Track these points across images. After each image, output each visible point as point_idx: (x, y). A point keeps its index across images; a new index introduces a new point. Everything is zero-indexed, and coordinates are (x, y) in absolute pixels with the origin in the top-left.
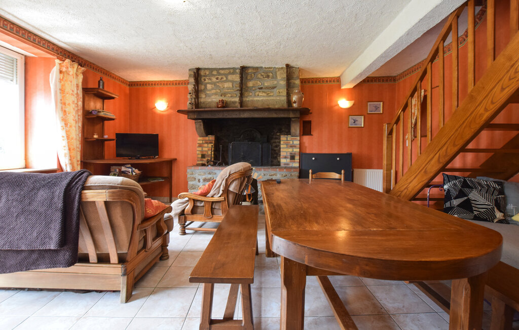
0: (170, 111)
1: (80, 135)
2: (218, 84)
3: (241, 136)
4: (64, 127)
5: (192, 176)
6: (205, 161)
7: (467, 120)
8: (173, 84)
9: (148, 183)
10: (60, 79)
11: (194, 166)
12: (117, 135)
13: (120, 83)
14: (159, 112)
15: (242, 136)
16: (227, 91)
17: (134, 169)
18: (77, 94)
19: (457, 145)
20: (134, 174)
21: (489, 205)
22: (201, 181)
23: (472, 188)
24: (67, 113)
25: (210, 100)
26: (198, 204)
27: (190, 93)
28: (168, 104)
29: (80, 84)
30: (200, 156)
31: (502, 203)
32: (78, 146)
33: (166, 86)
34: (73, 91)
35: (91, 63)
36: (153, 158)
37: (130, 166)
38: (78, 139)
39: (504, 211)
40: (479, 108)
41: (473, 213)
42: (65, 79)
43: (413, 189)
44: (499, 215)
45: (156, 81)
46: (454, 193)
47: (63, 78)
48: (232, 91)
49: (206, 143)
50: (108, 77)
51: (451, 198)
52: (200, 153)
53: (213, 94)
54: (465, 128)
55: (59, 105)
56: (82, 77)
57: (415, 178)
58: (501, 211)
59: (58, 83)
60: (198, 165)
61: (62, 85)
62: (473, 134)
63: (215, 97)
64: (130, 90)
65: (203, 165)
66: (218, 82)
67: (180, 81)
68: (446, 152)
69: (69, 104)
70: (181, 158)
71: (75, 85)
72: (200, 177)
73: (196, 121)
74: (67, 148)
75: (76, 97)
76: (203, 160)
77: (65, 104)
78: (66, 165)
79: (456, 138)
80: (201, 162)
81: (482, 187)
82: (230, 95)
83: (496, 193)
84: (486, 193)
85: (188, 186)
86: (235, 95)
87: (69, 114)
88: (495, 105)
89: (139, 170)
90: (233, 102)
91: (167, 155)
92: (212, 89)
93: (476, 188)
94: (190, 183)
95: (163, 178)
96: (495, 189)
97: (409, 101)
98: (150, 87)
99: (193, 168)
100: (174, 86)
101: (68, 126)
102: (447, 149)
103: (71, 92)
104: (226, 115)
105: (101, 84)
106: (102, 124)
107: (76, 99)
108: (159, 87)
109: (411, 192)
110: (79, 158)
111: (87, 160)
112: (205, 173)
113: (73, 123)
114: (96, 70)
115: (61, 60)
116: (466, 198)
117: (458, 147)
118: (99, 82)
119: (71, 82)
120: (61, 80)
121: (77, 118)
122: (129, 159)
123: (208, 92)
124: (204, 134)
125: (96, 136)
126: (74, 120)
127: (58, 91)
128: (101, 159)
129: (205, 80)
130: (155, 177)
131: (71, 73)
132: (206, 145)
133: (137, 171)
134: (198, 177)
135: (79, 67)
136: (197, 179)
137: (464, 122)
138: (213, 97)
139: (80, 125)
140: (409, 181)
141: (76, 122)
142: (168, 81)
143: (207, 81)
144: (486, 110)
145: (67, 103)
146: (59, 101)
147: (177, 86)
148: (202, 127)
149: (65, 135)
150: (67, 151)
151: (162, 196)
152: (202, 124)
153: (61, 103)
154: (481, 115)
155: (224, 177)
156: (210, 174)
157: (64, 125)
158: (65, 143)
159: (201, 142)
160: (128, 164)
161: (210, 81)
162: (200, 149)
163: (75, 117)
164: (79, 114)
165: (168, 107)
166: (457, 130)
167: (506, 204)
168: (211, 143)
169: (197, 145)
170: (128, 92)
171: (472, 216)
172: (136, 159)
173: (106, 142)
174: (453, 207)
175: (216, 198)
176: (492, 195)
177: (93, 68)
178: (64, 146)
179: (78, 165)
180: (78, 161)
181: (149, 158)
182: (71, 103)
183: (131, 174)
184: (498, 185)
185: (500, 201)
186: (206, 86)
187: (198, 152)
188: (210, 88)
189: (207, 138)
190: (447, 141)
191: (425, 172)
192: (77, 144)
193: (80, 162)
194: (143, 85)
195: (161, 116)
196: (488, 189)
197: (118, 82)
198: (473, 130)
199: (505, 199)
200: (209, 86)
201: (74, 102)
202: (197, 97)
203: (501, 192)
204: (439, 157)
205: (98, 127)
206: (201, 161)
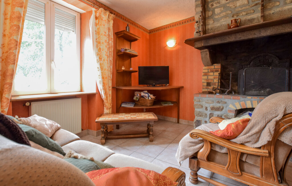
0: (178, 47)
1: (111, 67)
2: (228, 5)
3: (250, 63)
4: (99, 61)
5: (199, 103)
6: (210, 89)
8: (180, 24)
9: (161, 107)
10: (96, 23)
11: (200, 93)
12: (139, 68)
13: (143, 31)
14: (169, 49)
15: (252, 63)
16: (240, 9)
17: (150, 94)
18: (109, 35)
20: (150, 98)
22: (209, 109)
24: (102, 50)
25: (219, 25)
26: (217, 149)
27: (197, 22)
28: (177, 41)
29: (111, 28)
30: (205, 84)
32: (109, 75)
33: (174, 27)
34: (105, 33)
35: (121, 15)
36: (165, 86)
37: (146, 92)
38: (109, 70)
42: (100, 23)
45: (167, 25)
47: (98, 23)
48: (248, 7)
49: (212, 71)
50: (133, 26)
52: (205, 81)
53: (222, 18)
55: (95, 43)
56: (113, 22)
59: (94, 26)
60: (204, 93)
61: (98, 29)
63: (225, 20)
64: (150, 36)
65: (210, 93)
66: (228, 3)
67: (186, 20)
69: (103, 43)
70: (187, 86)
71: (107, 28)
72: (207, 105)
73: (202, 51)
74: (101, 77)
75: (108, 37)
76: (208, 88)
77: (100, 43)
78: (101, 90)
80: (206, 90)
82: (244, 13)
85: (195, 113)
86: (252, 12)
87: (103, 50)
89: (153, 96)
90: (249, 20)
91: (176, 83)
92: (222, 12)
94: (197, 110)
95: (172, 102)
98: (163, 30)
99: (200, 95)
100: (181, 25)
101: (102, 60)
103: (104, 33)
104: (239, 37)
105: (127, 29)
106: (129, 60)
107: (108, 39)
108: (170, 28)
110: (110, 85)
111: (118, 86)
112: (213, 102)
113: (106, 57)
114: (125, 20)
115: (96, 9)
118: (126, 27)
119: (104, 25)
120: (96, 25)
121: (108, 54)
122: (147, 86)
123: (216, 17)
124: (210, 63)
125: (123, 68)
126: (106, 55)
127: (94, 33)
128: (129, 86)
129: (212, 5)
130: (166, 101)
131: (104, 19)
132: (212, 74)
133: (152, 96)
134: (205, 105)
135: (110, 14)
136: (204, 106)
138: (223, 20)
139: (111, 58)
141: (108, 57)
142: (176, 23)
143: (215, 5)
145: (101, 42)
146: (95, 40)
147: (184, 24)
148: (208, 56)
149: (99, 66)
150: (101, 79)
151: (172, 117)
152: (208, 53)
153: (97, 42)
155: (270, 117)
156: (218, 102)
157: (98, 59)
158: (99, 73)
159: (206, 71)
160: (146, 90)
161: (218, 5)
162: (206, 77)
163: (107, 53)
164: (110, 50)
165: (176, 43)
168: (217, 71)
169: (203, 74)
170: (148, 37)
172: (153, 86)
173: (133, 74)
175: (250, 148)
177: (123, 19)
178: (99, 76)
179: (109, 90)
180: (109, 87)
181: (162, 86)
182: (104, 42)
183: (147, 98)
186: (214, 11)
187: (203, 81)
188: (219, 12)
189: (213, 67)
192: (109, 74)
193: (111, 88)
194: (158, 30)
195: (171, 52)
197: (141, 30)
200: (217, 11)
201: (106, 41)
202: (204, 24)
205: (127, 62)
206: (206, 88)
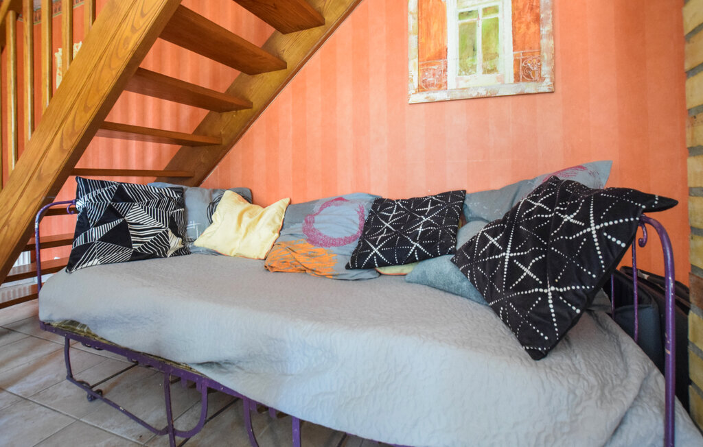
7: (106, 54)
19: (90, 109)
21: (161, 228)
23: (132, 201)
31: (180, 222)
39: (184, 234)
40: (124, 26)
41: (131, 247)
43: (18, 223)
44: (175, 242)
46: (96, 215)
51: (89, 224)
54: (102, 69)
57: (21, 196)
58: (178, 236)
62: (115, 81)
68: (73, 126)
79: (89, 92)
81: (152, 198)
83: (172, 205)
84: (157, 207)
88: (146, 17)
93: (140, 200)
96: (170, 199)
97: (7, 21)
102: (74, 119)
109: (16, 228)
116: (119, 221)
117: (93, 110)
137: (101, 58)
140: (10, 206)
144: (134, 29)
154: (127, 40)
166: (89, 76)
167: (186, 223)
171: (128, 253)
174: (91, 244)
176: (166, 210)
184: (175, 192)
185: (177, 217)
190: (75, 101)
191: (40, 178)
196: (160, 201)
198: (114, 73)
199: (185, 214)
203: (181, 204)
204: (62, 138)
